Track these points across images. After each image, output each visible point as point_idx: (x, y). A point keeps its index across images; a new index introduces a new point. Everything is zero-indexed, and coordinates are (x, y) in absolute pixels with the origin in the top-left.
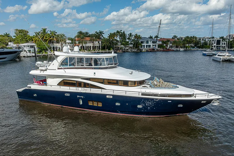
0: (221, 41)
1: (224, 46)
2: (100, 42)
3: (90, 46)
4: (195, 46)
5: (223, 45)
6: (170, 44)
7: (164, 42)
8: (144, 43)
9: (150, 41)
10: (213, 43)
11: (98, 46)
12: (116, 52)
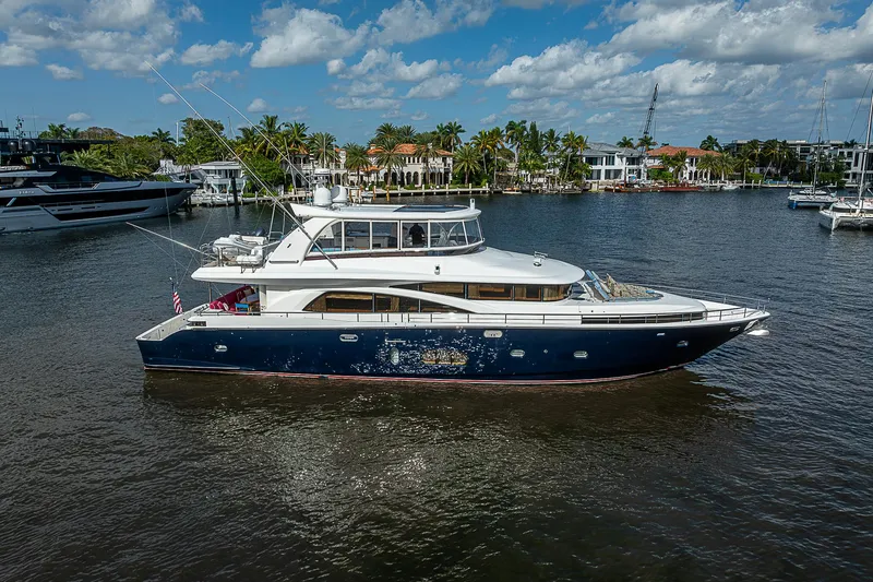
2: (449, 161)
6: (692, 165)
7: (667, 158)
8: (599, 162)
9: (621, 157)
10: (849, 164)
11: (442, 171)
12: (501, 192)
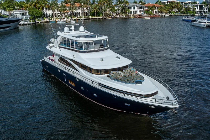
0: (203, 6)
1: (206, 12)
2: (89, 8)
3: (79, 13)
4: (179, 11)
5: (204, 11)
6: (156, 9)
7: (150, 7)
8: (131, 8)
9: (137, 7)
10: (196, 8)
11: (87, 12)
12: (106, 18)
